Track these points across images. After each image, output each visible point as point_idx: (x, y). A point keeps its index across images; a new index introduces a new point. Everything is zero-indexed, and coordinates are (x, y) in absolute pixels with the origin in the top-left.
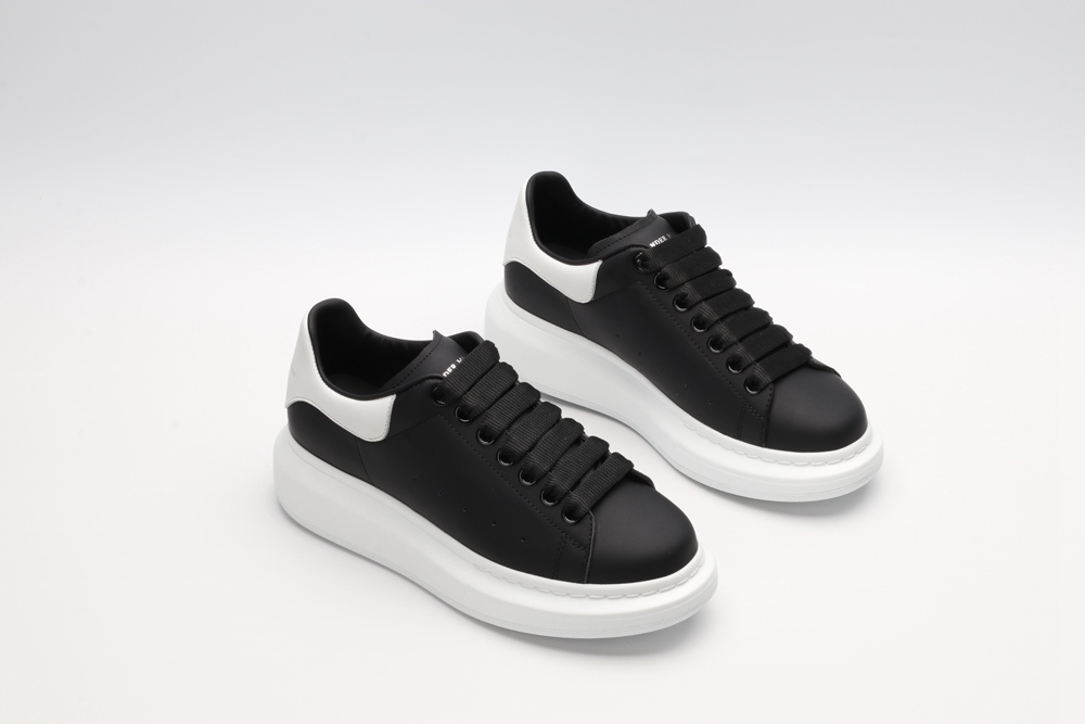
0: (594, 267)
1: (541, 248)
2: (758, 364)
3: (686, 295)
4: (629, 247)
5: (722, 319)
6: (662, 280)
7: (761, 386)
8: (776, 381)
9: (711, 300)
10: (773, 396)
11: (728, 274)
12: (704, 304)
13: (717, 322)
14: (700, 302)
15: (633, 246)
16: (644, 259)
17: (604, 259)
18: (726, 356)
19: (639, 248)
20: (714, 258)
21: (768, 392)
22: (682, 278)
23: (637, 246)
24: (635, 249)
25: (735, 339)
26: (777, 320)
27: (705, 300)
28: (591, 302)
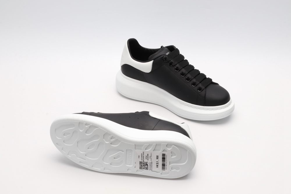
0: (151, 62)
1: (133, 59)
2: (200, 84)
3: (178, 67)
4: (161, 55)
5: (189, 73)
6: (171, 64)
7: (202, 89)
8: (206, 88)
9: (185, 68)
10: (206, 91)
11: (186, 61)
12: (183, 69)
13: (187, 73)
14: (182, 69)
15: (162, 55)
16: (166, 58)
17: (154, 60)
18: (191, 82)
19: (164, 56)
20: (182, 57)
21: (204, 91)
22: (176, 63)
23: (163, 55)
24: (163, 56)
25: (193, 78)
26: (201, 72)
27: (183, 68)
28: (151, 72)
